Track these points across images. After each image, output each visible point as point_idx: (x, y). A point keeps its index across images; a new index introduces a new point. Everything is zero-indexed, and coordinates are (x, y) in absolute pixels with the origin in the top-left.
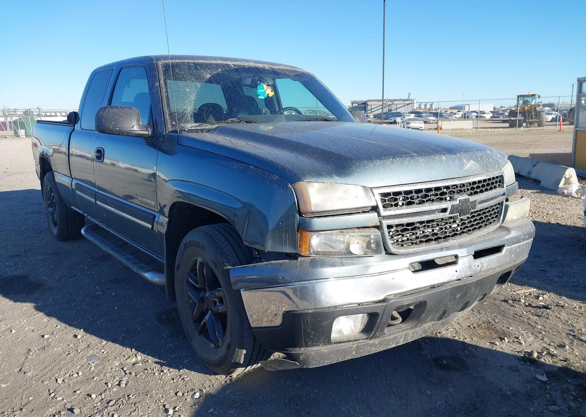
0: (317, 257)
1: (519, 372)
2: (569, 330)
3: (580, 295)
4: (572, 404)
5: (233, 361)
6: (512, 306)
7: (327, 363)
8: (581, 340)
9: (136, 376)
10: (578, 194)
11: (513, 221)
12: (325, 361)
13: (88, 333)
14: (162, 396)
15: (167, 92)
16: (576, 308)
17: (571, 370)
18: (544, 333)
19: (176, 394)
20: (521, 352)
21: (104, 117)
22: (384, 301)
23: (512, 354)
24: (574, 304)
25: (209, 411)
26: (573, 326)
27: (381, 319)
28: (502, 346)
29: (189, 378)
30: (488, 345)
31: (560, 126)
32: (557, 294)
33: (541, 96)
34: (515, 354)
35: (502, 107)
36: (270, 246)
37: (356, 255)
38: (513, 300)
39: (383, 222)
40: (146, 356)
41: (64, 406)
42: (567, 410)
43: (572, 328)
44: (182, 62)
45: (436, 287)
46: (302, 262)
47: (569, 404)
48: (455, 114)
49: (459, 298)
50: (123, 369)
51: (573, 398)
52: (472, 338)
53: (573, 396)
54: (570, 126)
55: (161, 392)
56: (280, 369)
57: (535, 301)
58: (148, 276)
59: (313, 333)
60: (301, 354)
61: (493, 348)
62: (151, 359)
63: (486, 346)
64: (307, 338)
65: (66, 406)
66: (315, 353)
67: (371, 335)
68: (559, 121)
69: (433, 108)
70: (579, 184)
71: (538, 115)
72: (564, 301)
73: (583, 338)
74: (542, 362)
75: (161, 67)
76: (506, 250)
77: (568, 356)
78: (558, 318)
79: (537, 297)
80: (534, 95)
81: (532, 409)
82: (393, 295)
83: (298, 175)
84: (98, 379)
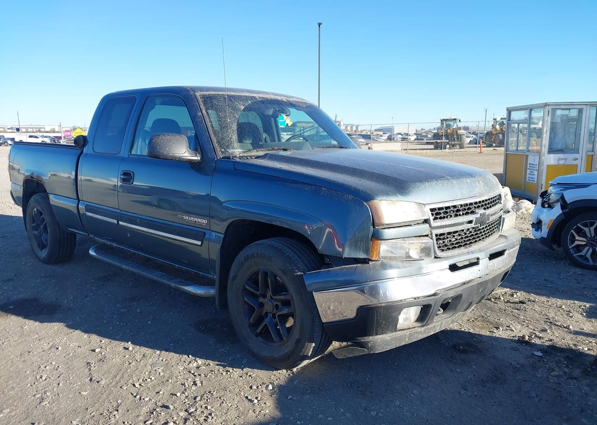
0: (385, 261)
1: (519, 351)
2: (545, 318)
3: (543, 292)
4: (566, 370)
5: (301, 354)
6: (495, 303)
7: (389, 348)
8: (557, 325)
9: (206, 377)
10: (514, 209)
11: (507, 230)
12: (387, 346)
13: (137, 345)
14: (240, 390)
15: (210, 121)
16: (544, 302)
17: (557, 347)
18: (527, 322)
19: (251, 387)
20: (515, 336)
21: (158, 143)
22: (435, 295)
23: (509, 338)
24: (541, 299)
25: (289, 398)
26: (546, 315)
27: (433, 310)
28: (499, 333)
29: (255, 375)
30: (488, 334)
31: (480, 148)
32: (526, 292)
33: (461, 121)
34: (511, 338)
35: (422, 129)
36: (348, 253)
37: (414, 258)
38: (494, 299)
39: (433, 231)
40: (206, 361)
41: (156, 405)
42: (564, 375)
43: (546, 317)
44: (218, 94)
45: (466, 283)
46: (373, 265)
47: (564, 370)
48: (381, 136)
49: (481, 292)
50: (190, 372)
51: (565, 366)
52: (474, 329)
53: (565, 364)
54: (488, 148)
55: (237, 387)
56: (349, 356)
57: (511, 298)
58: (190, 289)
59: (384, 322)
60: (369, 342)
61: (493, 335)
62: (211, 363)
63: (487, 334)
64: (378, 327)
65: (158, 405)
66: (380, 340)
67: (424, 324)
68: (479, 144)
69: (359, 129)
70: (514, 201)
71: (459, 137)
72: (533, 297)
73: (558, 323)
74: (533, 343)
75: (199, 98)
76: (507, 253)
77: (552, 338)
78: (533, 310)
79: (512, 295)
80: (455, 119)
81: (539, 376)
82: (440, 290)
83: (371, 195)
84: (173, 382)
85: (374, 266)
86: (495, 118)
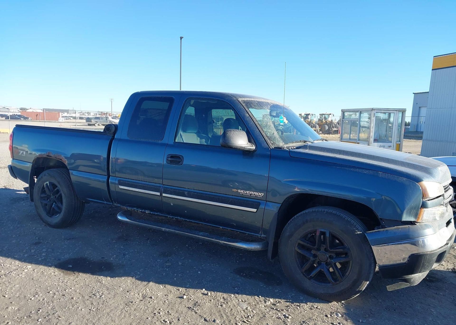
0: (425, 222)
19: (327, 316)
22: (447, 244)
29: (319, 307)
36: (405, 218)
39: (444, 202)
46: (418, 225)
59: (427, 264)
60: (412, 278)
62: (280, 300)
64: (422, 268)
75: (242, 102)
83: (421, 178)
85: (421, 226)
86: (300, 113)
